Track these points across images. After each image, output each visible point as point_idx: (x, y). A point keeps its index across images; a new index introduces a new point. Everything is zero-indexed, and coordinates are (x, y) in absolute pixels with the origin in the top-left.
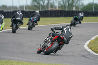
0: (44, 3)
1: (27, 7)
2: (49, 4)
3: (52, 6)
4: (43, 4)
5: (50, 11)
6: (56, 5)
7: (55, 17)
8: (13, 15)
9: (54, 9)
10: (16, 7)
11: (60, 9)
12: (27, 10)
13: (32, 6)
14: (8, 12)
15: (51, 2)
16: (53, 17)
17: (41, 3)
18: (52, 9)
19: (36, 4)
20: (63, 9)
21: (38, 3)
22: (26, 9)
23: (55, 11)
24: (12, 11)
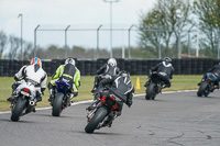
0: (167, 42)
1: (129, 50)
2: (180, 46)
3: (186, 49)
4: (165, 44)
5: (182, 60)
6: (196, 46)
7: (192, 73)
8: (98, 68)
9: (189, 56)
10: (105, 51)
11: (203, 56)
12: (130, 58)
13: (141, 49)
14: (87, 62)
15: (182, 40)
16: (187, 74)
17: (162, 42)
18: (185, 55)
19: (149, 44)
20: (211, 56)
21: (155, 42)
22: (126, 55)
23: (193, 60)
24: (95, 59)
